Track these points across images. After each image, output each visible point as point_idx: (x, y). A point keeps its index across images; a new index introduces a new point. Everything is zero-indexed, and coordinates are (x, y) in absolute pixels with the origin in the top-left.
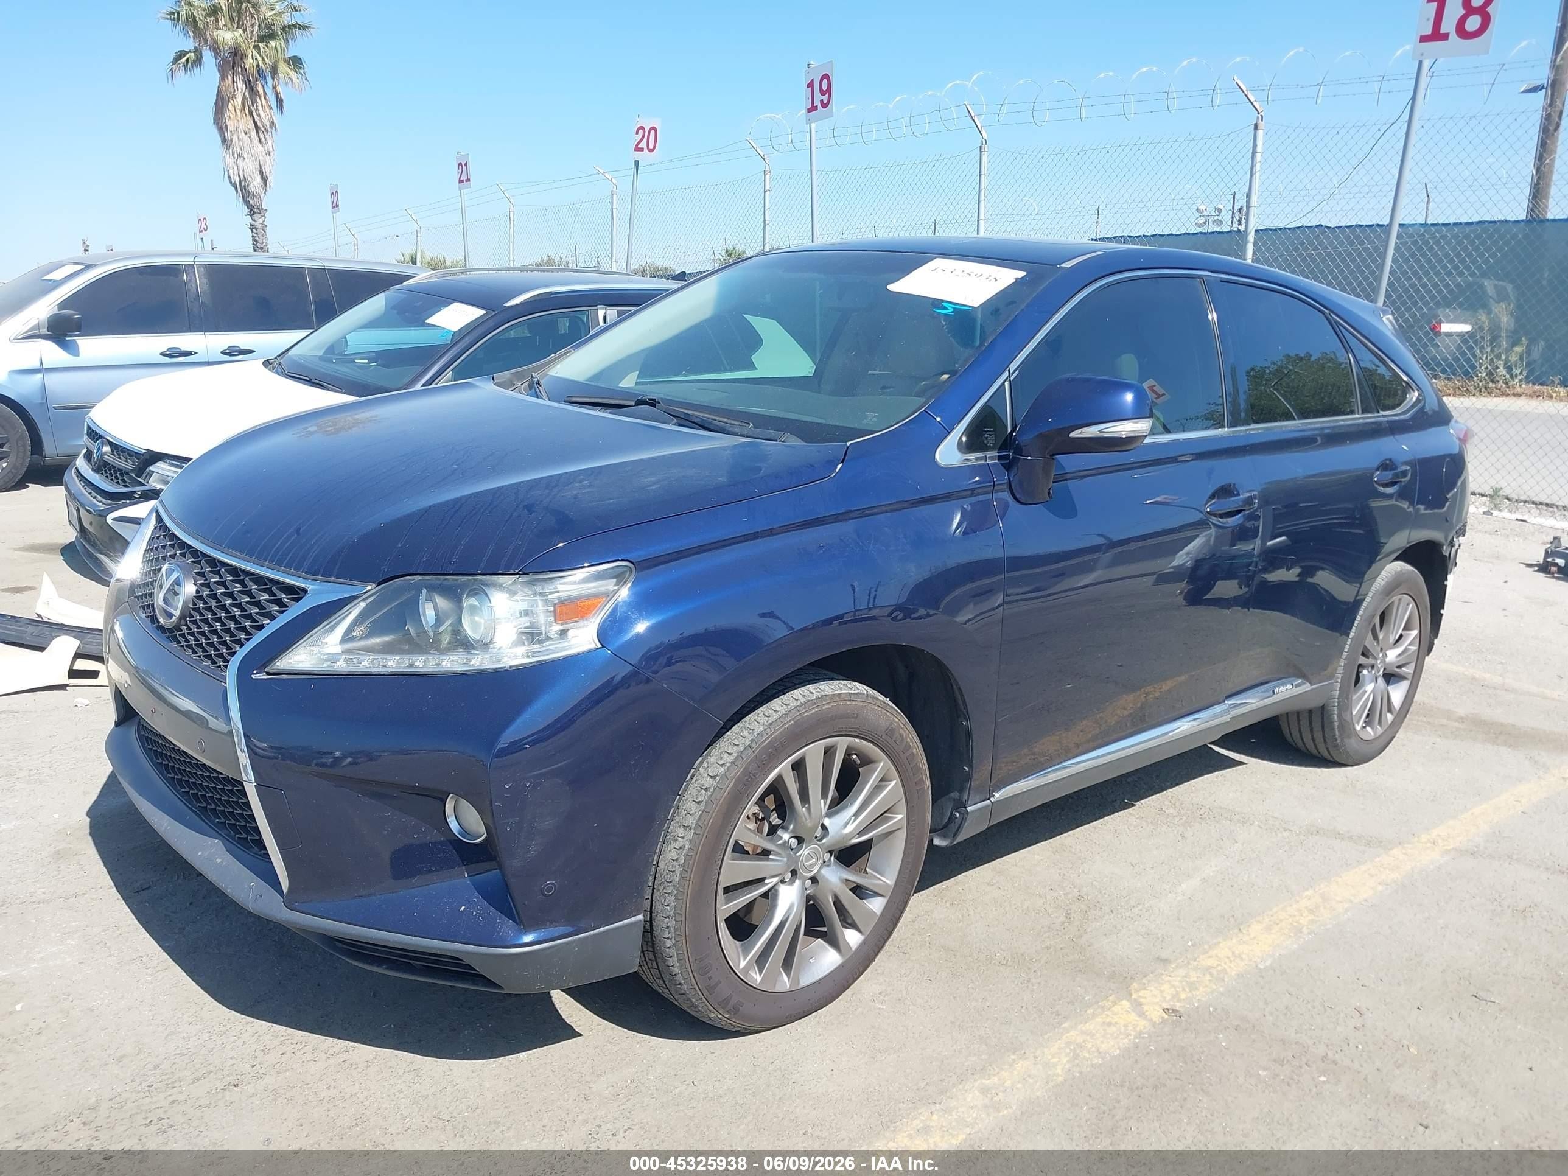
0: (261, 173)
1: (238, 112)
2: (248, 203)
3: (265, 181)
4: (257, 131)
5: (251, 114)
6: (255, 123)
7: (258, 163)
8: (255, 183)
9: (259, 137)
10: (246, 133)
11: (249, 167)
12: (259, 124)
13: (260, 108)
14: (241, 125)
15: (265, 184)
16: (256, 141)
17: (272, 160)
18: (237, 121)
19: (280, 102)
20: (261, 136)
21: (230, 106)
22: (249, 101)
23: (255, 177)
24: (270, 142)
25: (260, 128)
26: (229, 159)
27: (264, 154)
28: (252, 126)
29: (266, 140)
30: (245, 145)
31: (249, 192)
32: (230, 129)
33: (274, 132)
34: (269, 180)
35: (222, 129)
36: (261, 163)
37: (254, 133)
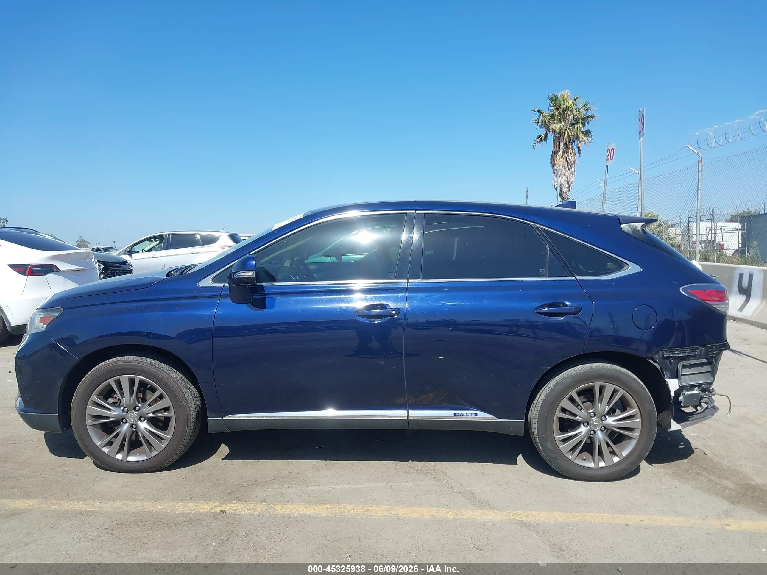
0: (568, 182)
1: (560, 157)
2: (561, 196)
3: (569, 186)
4: (568, 165)
5: (566, 158)
6: (567, 162)
7: (567, 179)
8: (565, 187)
9: (568, 167)
10: (563, 166)
11: (563, 181)
12: (569, 162)
13: (570, 154)
14: (561, 163)
15: (569, 187)
16: (567, 169)
17: (573, 177)
18: (560, 162)
19: (579, 151)
20: (569, 166)
21: (558, 156)
22: (565, 152)
23: (565, 185)
24: (573, 169)
25: (569, 163)
26: (555, 178)
27: (570, 174)
28: (565, 163)
29: (571, 168)
30: (562, 171)
31: (562, 191)
32: (557, 165)
33: (575, 164)
34: (571, 185)
35: (553, 165)
36: (568, 178)
37: (566, 166)
